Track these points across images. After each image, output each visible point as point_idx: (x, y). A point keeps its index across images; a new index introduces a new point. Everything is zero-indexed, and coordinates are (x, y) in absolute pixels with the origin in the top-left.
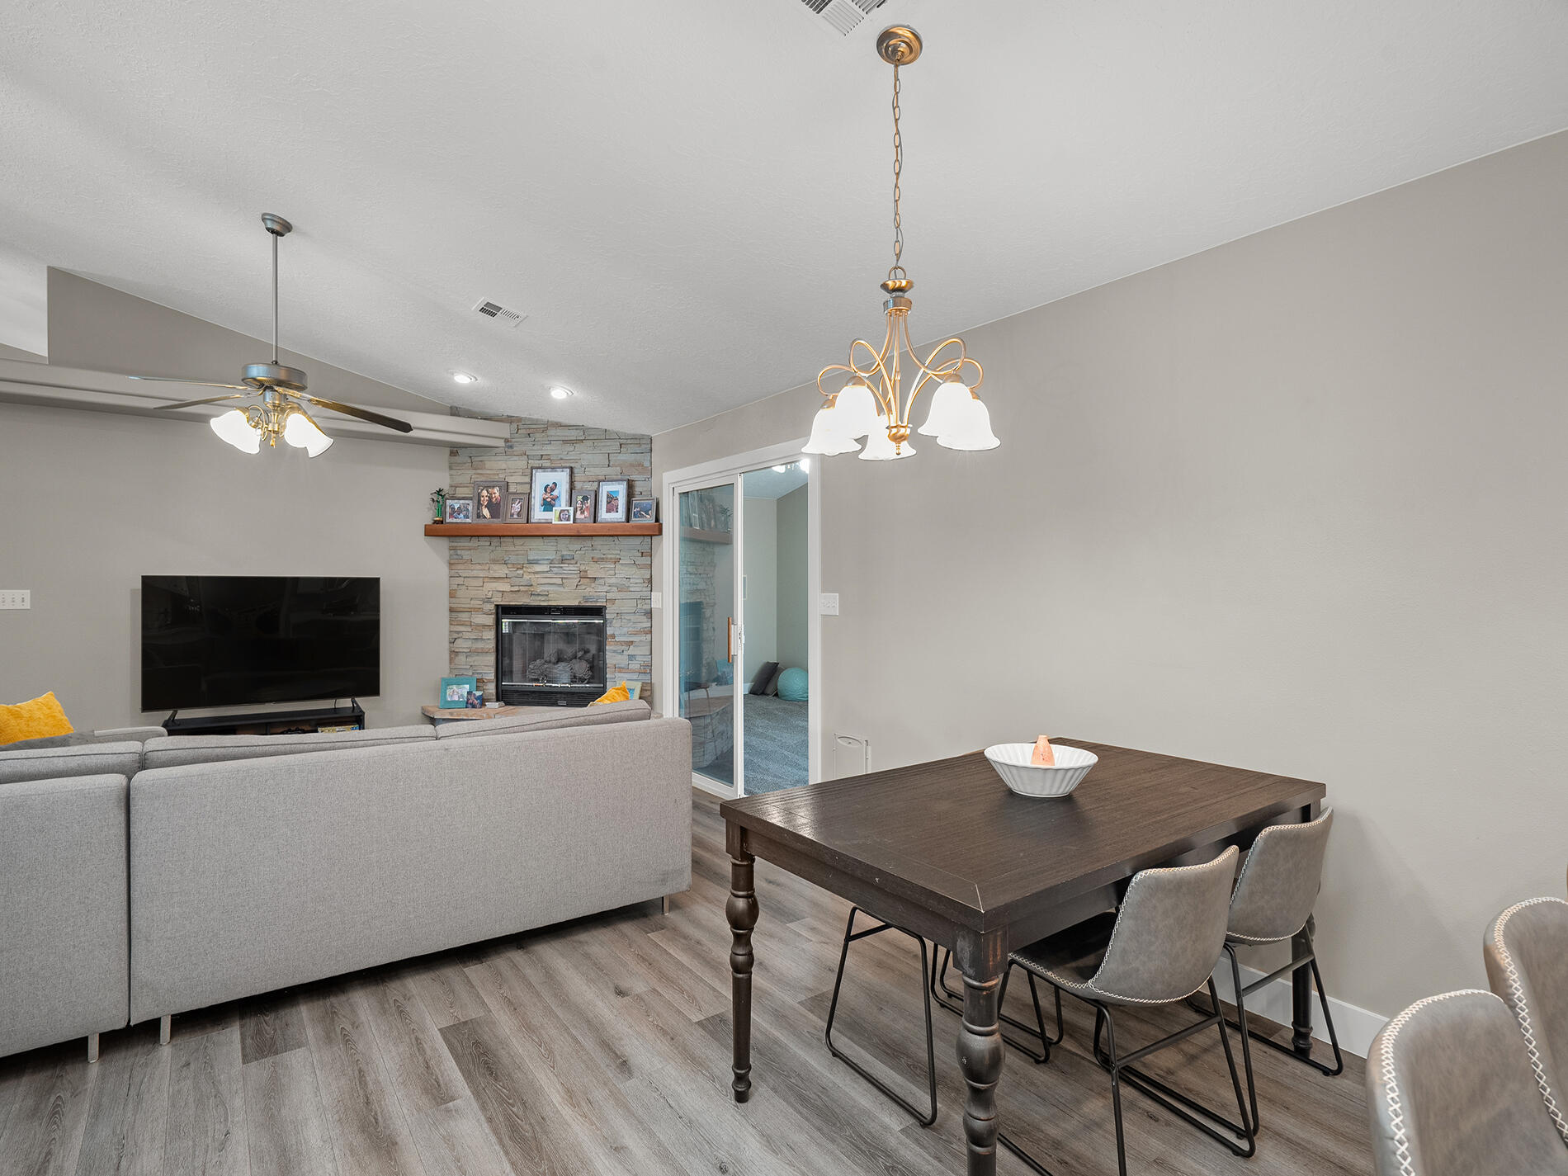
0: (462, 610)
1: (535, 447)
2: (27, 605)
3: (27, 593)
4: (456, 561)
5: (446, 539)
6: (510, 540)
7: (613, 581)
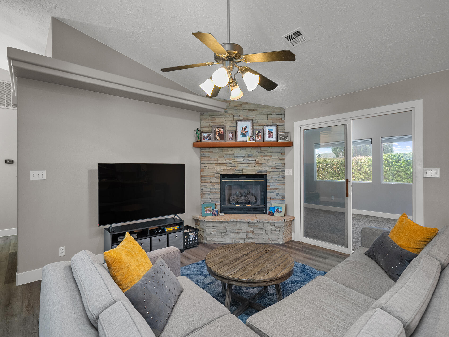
0: (206, 176)
1: (237, 112)
2: (44, 178)
3: (44, 172)
4: (204, 157)
5: (199, 149)
6: (226, 148)
7: (269, 164)
